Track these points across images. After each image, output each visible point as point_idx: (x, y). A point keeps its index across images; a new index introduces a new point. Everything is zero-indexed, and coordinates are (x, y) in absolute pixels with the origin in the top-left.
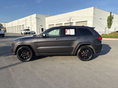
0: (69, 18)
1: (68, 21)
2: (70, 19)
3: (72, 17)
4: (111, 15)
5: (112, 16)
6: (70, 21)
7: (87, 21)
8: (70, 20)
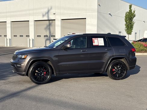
0: (46, 10)
1: (43, 16)
2: (48, 12)
3: (51, 8)
4: (131, 11)
5: (133, 11)
6: (48, 17)
7: (86, 18)
8: (48, 15)
